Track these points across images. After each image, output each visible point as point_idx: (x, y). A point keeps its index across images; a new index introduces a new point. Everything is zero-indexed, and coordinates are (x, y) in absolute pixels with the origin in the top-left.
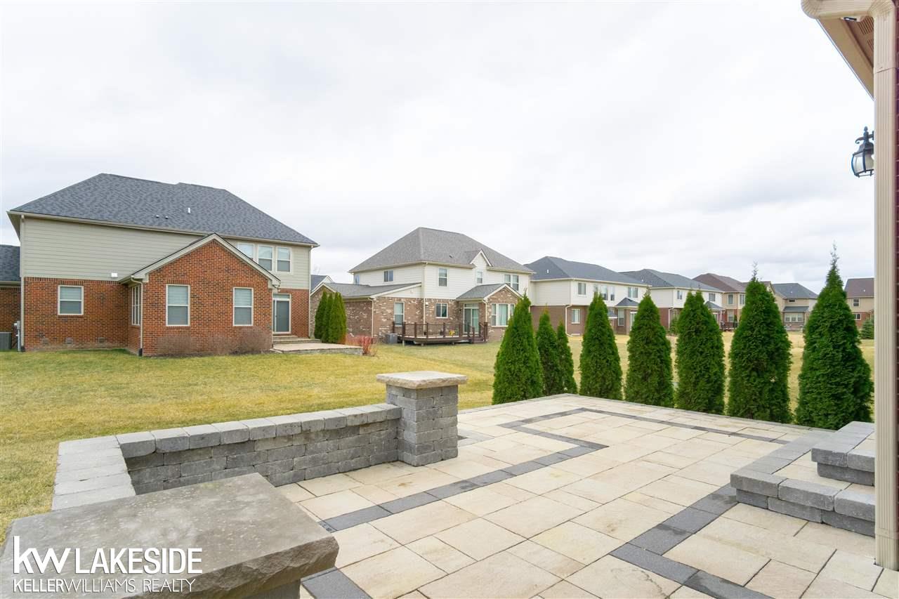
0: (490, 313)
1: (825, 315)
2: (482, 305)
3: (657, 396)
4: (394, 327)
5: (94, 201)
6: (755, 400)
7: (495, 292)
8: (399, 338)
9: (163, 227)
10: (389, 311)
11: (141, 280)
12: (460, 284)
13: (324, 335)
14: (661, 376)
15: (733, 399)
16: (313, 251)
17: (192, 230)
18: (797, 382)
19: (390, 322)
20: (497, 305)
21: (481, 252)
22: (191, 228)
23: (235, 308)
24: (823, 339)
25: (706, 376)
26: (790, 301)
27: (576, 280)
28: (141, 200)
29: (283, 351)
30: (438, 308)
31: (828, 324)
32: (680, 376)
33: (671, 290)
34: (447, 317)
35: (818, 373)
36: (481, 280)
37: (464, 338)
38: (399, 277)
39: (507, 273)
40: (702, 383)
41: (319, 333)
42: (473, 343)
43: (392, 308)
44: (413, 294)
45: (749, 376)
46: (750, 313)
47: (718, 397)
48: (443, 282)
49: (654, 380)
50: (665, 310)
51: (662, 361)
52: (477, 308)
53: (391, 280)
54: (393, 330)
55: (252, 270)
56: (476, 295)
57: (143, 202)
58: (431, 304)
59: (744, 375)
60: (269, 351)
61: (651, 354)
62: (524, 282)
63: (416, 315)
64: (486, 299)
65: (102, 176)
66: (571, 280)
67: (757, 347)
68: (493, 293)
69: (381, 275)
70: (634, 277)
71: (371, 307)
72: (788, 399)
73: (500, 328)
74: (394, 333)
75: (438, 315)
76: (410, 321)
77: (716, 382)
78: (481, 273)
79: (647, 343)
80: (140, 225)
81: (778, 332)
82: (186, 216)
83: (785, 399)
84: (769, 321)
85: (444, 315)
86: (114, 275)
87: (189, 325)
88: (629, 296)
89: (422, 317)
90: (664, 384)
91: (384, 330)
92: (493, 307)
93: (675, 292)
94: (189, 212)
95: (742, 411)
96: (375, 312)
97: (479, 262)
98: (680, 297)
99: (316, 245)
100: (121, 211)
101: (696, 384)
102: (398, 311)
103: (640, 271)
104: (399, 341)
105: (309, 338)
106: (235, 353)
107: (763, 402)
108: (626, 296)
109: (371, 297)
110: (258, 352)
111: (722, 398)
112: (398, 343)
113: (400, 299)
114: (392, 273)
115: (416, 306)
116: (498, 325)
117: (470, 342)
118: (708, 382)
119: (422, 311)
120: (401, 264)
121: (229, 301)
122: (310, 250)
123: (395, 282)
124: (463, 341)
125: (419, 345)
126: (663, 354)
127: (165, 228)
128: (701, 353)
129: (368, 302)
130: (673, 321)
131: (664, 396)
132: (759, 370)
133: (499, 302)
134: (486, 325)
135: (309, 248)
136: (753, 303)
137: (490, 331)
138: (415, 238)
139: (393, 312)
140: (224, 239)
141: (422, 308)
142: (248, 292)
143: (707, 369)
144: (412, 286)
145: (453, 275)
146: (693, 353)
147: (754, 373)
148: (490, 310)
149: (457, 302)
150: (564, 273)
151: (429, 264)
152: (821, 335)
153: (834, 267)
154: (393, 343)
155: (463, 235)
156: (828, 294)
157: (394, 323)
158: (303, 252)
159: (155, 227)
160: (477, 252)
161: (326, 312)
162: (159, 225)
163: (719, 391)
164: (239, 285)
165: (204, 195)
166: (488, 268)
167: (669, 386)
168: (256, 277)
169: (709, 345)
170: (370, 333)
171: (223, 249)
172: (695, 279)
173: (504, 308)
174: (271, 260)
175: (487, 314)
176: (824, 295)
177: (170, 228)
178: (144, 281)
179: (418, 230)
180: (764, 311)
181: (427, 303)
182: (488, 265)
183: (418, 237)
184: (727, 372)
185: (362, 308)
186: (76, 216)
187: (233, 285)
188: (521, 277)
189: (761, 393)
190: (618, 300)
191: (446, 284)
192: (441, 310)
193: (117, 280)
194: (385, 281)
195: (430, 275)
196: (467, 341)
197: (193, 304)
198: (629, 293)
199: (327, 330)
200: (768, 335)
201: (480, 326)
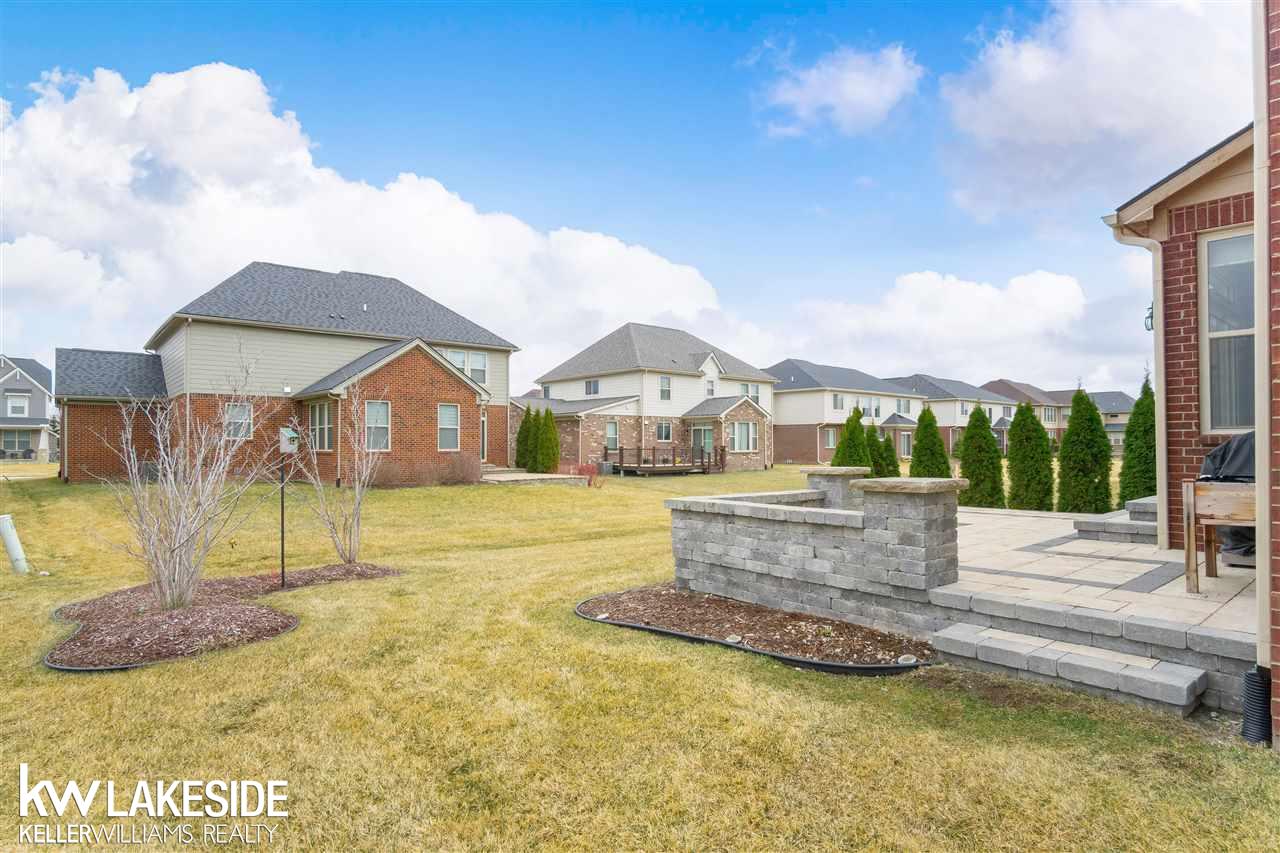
0: (728, 434)
1: (1140, 421)
2: (717, 423)
3: (990, 500)
4: (606, 453)
5: (259, 298)
6: (1082, 497)
7: (734, 407)
8: (614, 468)
9: (342, 330)
10: (600, 433)
11: (338, 395)
12: (686, 397)
13: (529, 463)
14: (995, 482)
15: (1062, 497)
16: (513, 356)
17: (374, 333)
18: (1118, 479)
19: (602, 448)
20: (736, 423)
21: (712, 355)
22: (373, 330)
23: (441, 429)
24: (1138, 442)
25: (1037, 478)
26: (1112, 416)
27: (831, 391)
28: (307, 296)
29: (499, 481)
30: (660, 427)
31: (1142, 429)
32: (1012, 480)
33: (952, 403)
34: (671, 441)
35: (1134, 470)
36: (711, 392)
37: (698, 467)
38: (607, 388)
39: (745, 382)
40: (1033, 484)
41: (523, 461)
42: (708, 473)
43: (604, 429)
44: (629, 410)
45: (1077, 476)
46: (1076, 421)
47: (1048, 497)
48: (666, 394)
49: (988, 485)
50: (946, 429)
51: (994, 468)
52: (711, 428)
53: (596, 392)
54: (606, 457)
55: (460, 382)
56: (709, 412)
57: (310, 300)
58: (651, 423)
59: (1071, 475)
60: (480, 482)
61: (983, 461)
62: (766, 395)
63: (632, 437)
64: (723, 415)
65: (255, 265)
66: (825, 390)
67: (1083, 450)
68: (731, 408)
69: (582, 385)
70: (903, 385)
71: (578, 427)
72: (1110, 495)
73: (740, 453)
74: (606, 460)
75: (660, 437)
76: (628, 444)
77: (1046, 483)
78: (712, 382)
79: (980, 451)
80: (316, 327)
81: (1100, 437)
82: (363, 315)
83: (1108, 495)
84: (1093, 427)
85: (667, 437)
86: (288, 390)
87: (389, 450)
88: (899, 410)
89: (640, 441)
90: (996, 488)
91: (594, 457)
92: (731, 426)
93: (958, 405)
94: (365, 309)
95: (1070, 508)
96: (583, 434)
97: (710, 369)
98: (964, 412)
99: (516, 349)
100: (291, 310)
101: (1028, 486)
102: (610, 432)
103: (911, 377)
104: (616, 471)
105: (508, 467)
106: (444, 484)
107: (1089, 498)
108: (895, 411)
109: (579, 414)
110: (470, 483)
111: (1052, 499)
112: (614, 473)
113: (613, 417)
114: (596, 383)
115: (632, 426)
116: (737, 450)
117: (704, 472)
118: (1039, 483)
119: (640, 433)
120: (610, 371)
121: (433, 420)
122: (508, 357)
123: (600, 395)
124: (696, 471)
125: (643, 475)
126: (995, 461)
127: (343, 330)
128: (1032, 458)
129: (574, 421)
130: (956, 445)
131: (997, 500)
132: (1085, 471)
133: (738, 420)
134: (723, 450)
135: (507, 352)
136: (1078, 411)
137: (728, 458)
138: (625, 336)
139: (605, 434)
140: (430, 344)
141: (641, 427)
142: (454, 409)
143: (1038, 472)
144: (626, 401)
145: (677, 385)
146: (1025, 457)
147: (1081, 473)
148: (727, 430)
149: (683, 421)
150: (814, 381)
151: (649, 371)
152: (1136, 437)
153: (1147, 381)
154: (607, 473)
155: (683, 332)
156: (1142, 404)
157: (606, 448)
158: (500, 357)
159: (333, 329)
160: (705, 356)
161: (531, 435)
162: (337, 326)
163: (1049, 492)
164: (445, 400)
165: (373, 286)
166: (721, 376)
167: (1001, 491)
168: (463, 390)
169: (1039, 450)
170: (577, 461)
171: (427, 356)
172: (982, 387)
173: (744, 427)
174: (484, 371)
175: (724, 435)
176: (1138, 404)
177: (349, 330)
178: (342, 397)
179: (627, 326)
180: (1089, 420)
181: (647, 423)
182: (720, 372)
183: (628, 335)
184: (1055, 475)
185: (564, 429)
186: (245, 317)
187: (439, 400)
188: (762, 388)
189: (1087, 490)
190: (885, 415)
191: (669, 397)
192: (663, 432)
193: (290, 396)
194: (587, 393)
195: (651, 385)
196: (700, 471)
197: (394, 424)
198: (899, 406)
199: (535, 458)
200: (1091, 440)
201: (716, 451)
